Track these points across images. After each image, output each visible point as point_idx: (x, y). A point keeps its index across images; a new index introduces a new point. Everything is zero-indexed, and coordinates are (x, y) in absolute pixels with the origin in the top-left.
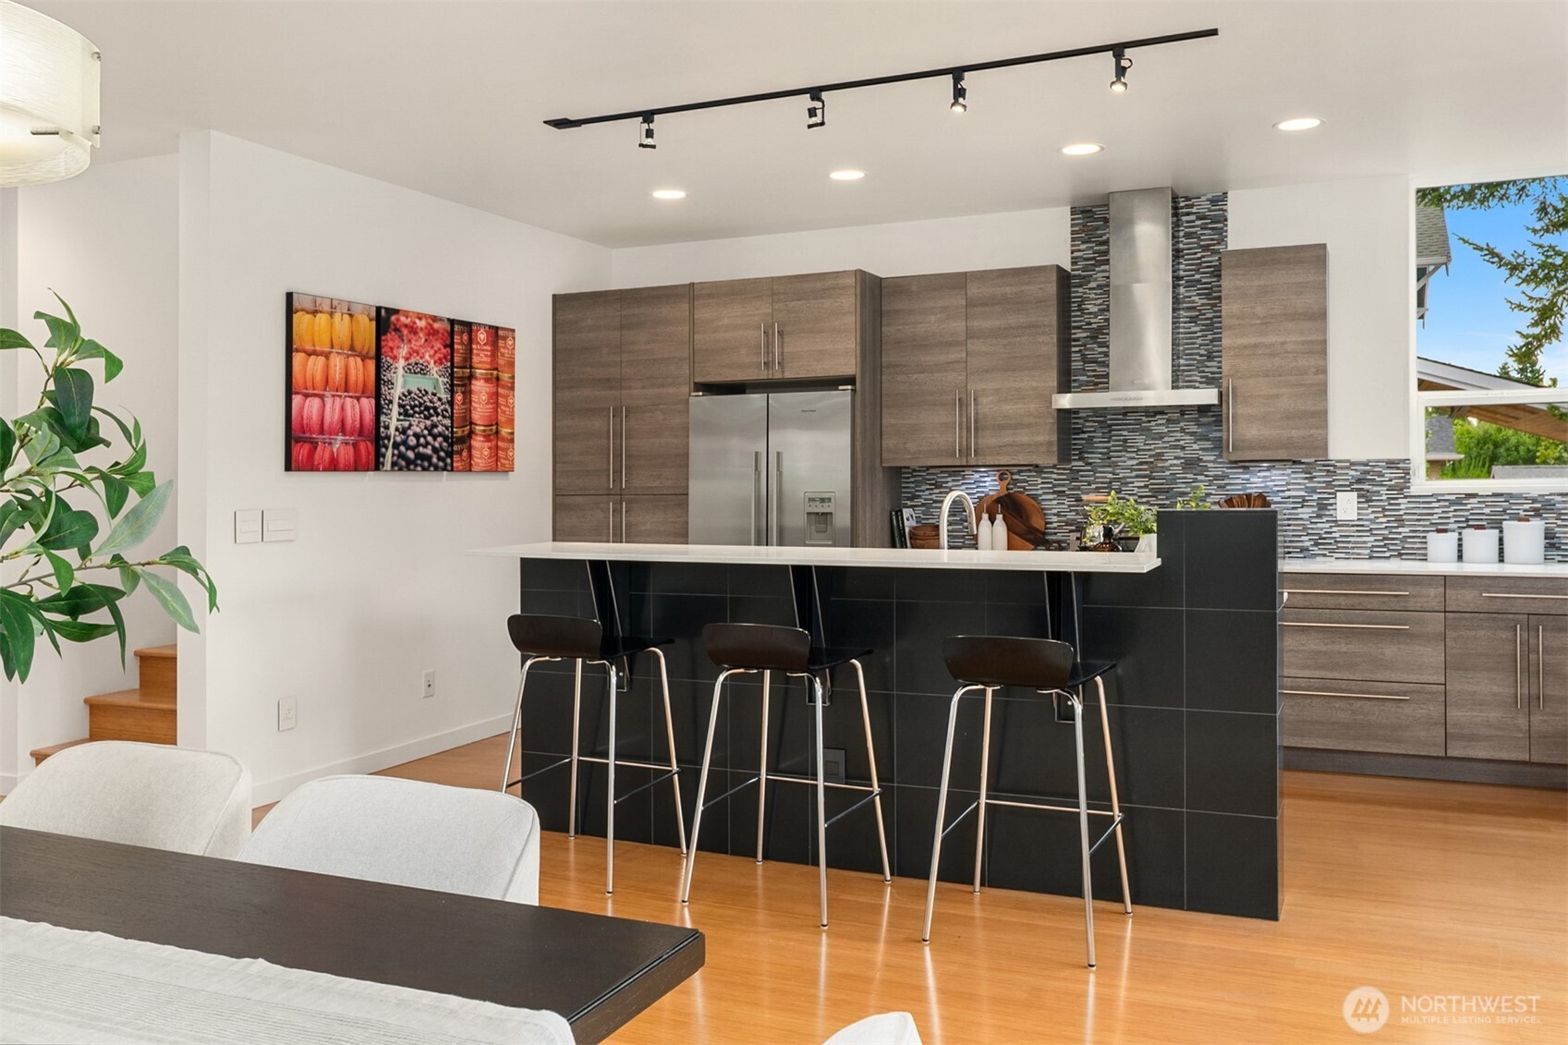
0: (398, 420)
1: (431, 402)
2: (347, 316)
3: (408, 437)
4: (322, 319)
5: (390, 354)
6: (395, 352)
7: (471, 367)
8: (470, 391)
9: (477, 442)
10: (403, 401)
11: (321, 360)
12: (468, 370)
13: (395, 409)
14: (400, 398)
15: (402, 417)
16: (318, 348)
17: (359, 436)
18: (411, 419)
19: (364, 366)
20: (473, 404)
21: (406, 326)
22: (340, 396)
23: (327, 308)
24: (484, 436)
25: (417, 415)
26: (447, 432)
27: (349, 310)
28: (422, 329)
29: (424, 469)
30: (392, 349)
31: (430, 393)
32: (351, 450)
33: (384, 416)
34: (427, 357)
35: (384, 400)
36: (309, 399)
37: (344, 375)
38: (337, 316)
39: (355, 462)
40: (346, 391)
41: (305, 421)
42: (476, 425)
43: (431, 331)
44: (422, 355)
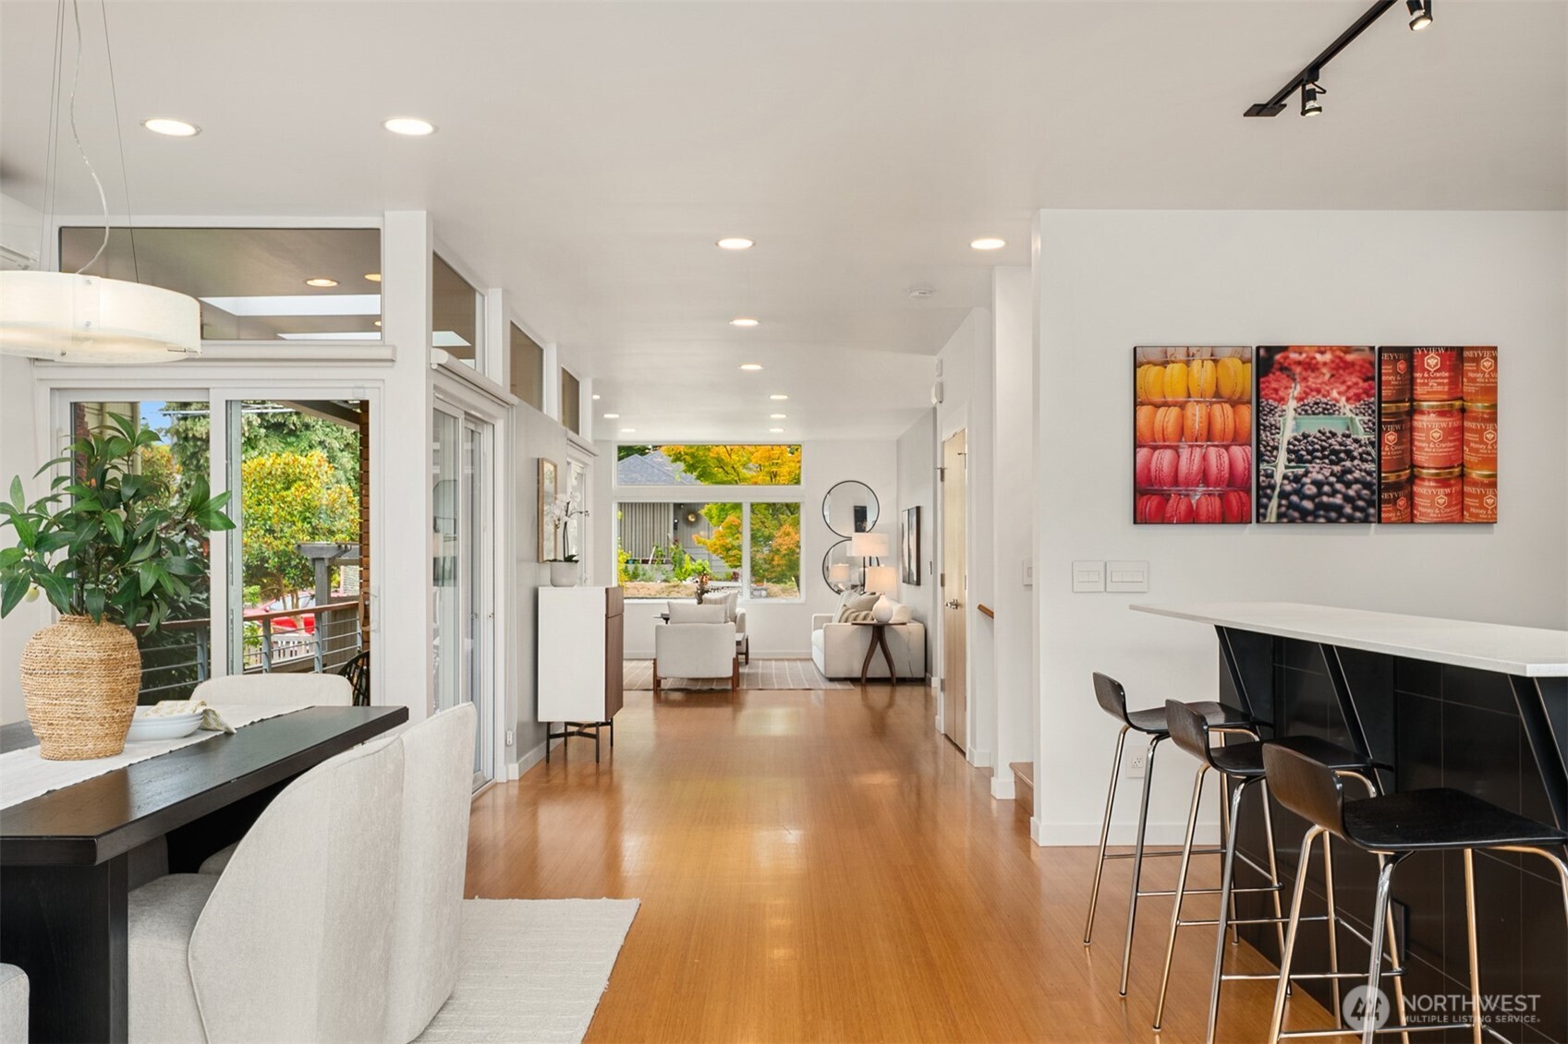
0: (1287, 467)
1: (1341, 444)
2: (1211, 362)
3: (1303, 485)
4: (1175, 370)
5: (1274, 396)
6: (1281, 393)
7: (1412, 400)
8: (1412, 429)
9: (1424, 490)
10: (1294, 446)
11: (1174, 411)
12: (1408, 404)
13: (1282, 456)
14: (1289, 443)
15: (1293, 464)
16: (1169, 399)
17: (1228, 486)
18: (1307, 465)
19: (1234, 413)
20: (1416, 443)
21: (1299, 363)
22: (1201, 446)
23: (1181, 356)
24: (1436, 481)
25: (1318, 461)
26: (1368, 478)
27: (1212, 355)
28: (1325, 364)
29: (1330, 521)
30: (1276, 391)
31: (1339, 434)
32: (1217, 501)
33: (1265, 464)
34: (1335, 394)
35: (1265, 447)
36: (1157, 452)
37: (1205, 424)
38: (1196, 365)
39: (1223, 514)
40: (1209, 439)
41: (1153, 473)
42: (1423, 468)
43: (1341, 365)
44: (1326, 393)
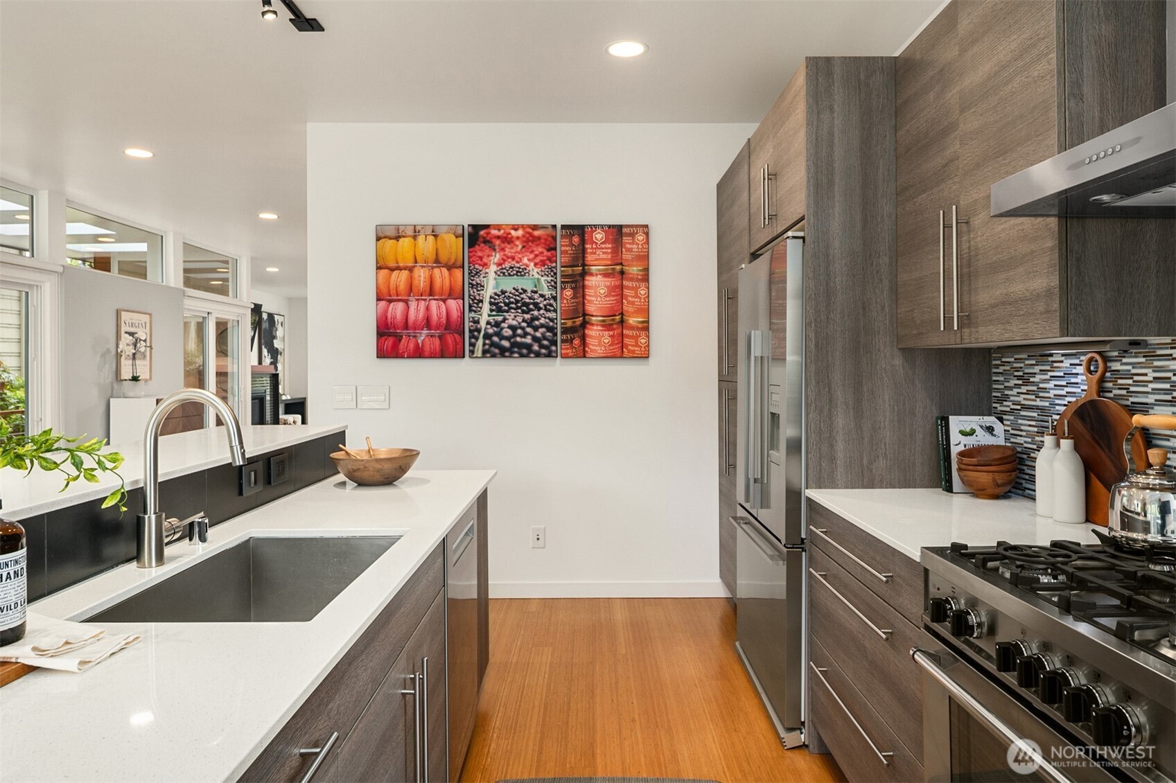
0: (489, 316)
1: (530, 298)
2: (432, 237)
3: (502, 329)
4: (406, 243)
5: (479, 262)
6: (485, 260)
7: (584, 265)
8: (584, 287)
9: (593, 332)
10: (495, 299)
11: (405, 274)
12: (580, 268)
13: (486, 307)
14: (491, 297)
15: (494, 313)
16: (401, 265)
17: (445, 329)
18: (505, 314)
19: (450, 274)
20: (587, 297)
21: (498, 237)
22: (425, 300)
23: (410, 232)
24: (602, 326)
25: (513, 311)
26: (551, 324)
27: (433, 232)
28: (518, 238)
29: (522, 356)
30: (481, 258)
31: (529, 291)
32: (437, 341)
33: (473, 313)
34: (525, 260)
35: (473, 300)
36: (392, 304)
37: (428, 283)
38: (421, 239)
39: (442, 350)
40: (431, 295)
41: (389, 320)
42: (593, 316)
43: (531, 238)
44: (519, 260)
